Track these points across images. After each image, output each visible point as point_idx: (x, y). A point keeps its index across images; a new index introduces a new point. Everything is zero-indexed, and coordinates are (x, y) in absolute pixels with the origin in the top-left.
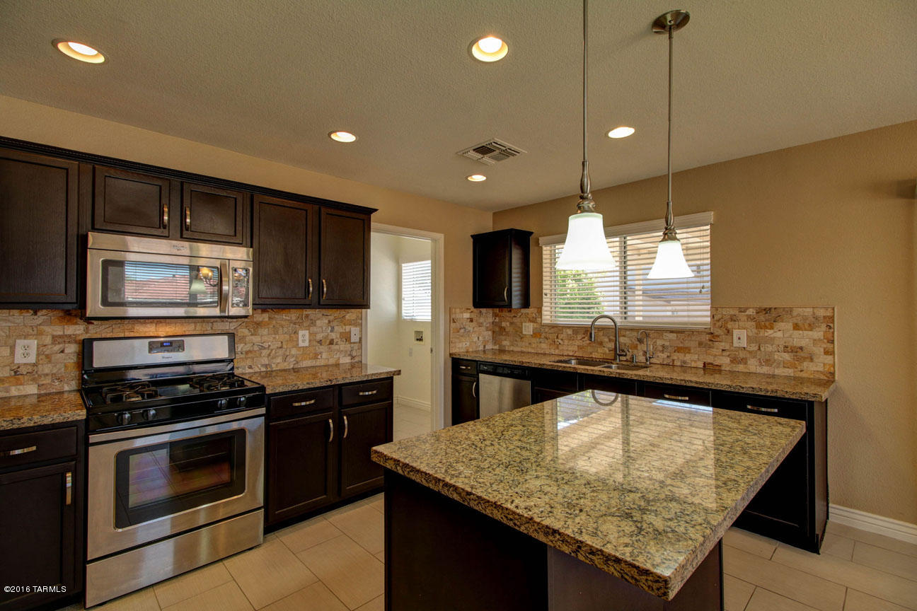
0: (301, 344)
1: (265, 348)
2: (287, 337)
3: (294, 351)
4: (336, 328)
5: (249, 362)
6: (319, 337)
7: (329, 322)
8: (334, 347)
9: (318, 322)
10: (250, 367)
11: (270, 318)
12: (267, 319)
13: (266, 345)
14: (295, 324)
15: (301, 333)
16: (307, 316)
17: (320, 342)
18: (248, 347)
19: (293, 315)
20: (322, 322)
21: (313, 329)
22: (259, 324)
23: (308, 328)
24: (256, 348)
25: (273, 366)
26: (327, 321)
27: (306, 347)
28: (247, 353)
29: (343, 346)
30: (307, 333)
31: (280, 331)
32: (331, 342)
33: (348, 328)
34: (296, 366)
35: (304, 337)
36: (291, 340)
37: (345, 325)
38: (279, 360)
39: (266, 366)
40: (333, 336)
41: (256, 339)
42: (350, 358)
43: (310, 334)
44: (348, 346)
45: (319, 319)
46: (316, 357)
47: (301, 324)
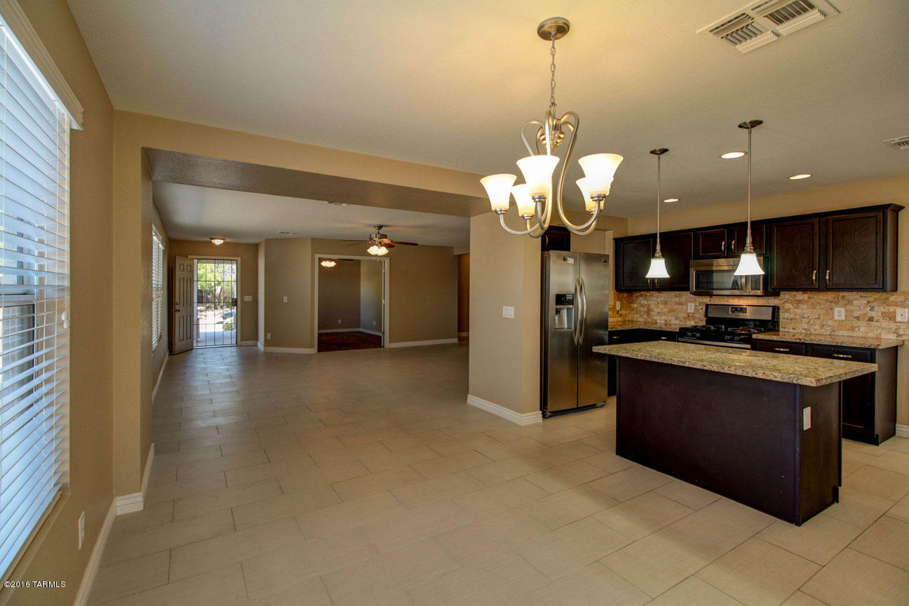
0: (836, 317)
1: (805, 318)
2: (824, 311)
3: (830, 323)
4: (876, 308)
5: (792, 325)
6: (856, 314)
7: (868, 302)
8: (873, 323)
9: (855, 302)
10: (794, 329)
11: (809, 298)
12: (806, 298)
13: (806, 316)
14: (831, 302)
15: (836, 310)
16: (843, 297)
17: (858, 318)
18: (791, 316)
19: (830, 296)
20: (859, 302)
21: (848, 307)
22: (800, 302)
23: (844, 306)
24: (798, 317)
25: (812, 330)
26: (866, 302)
27: (843, 320)
28: (791, 319)
29: (885, 324)
30: (843, 310)
31: (818, 307)
32: (871, 319)
33: (892, 309)
34: (832, 334)
35: (839, 313)
36: (828, 314)
37: (888, 305)
38: (817, 327)
39: (806, 330)
40: (873, 314)
41: (798, 311)
42: (895, 335)
43: (846, 310)
44: (893, 325)
45: (857, 299)
46: (853, 329)
47: (836, 303)
